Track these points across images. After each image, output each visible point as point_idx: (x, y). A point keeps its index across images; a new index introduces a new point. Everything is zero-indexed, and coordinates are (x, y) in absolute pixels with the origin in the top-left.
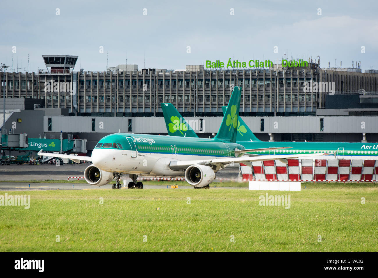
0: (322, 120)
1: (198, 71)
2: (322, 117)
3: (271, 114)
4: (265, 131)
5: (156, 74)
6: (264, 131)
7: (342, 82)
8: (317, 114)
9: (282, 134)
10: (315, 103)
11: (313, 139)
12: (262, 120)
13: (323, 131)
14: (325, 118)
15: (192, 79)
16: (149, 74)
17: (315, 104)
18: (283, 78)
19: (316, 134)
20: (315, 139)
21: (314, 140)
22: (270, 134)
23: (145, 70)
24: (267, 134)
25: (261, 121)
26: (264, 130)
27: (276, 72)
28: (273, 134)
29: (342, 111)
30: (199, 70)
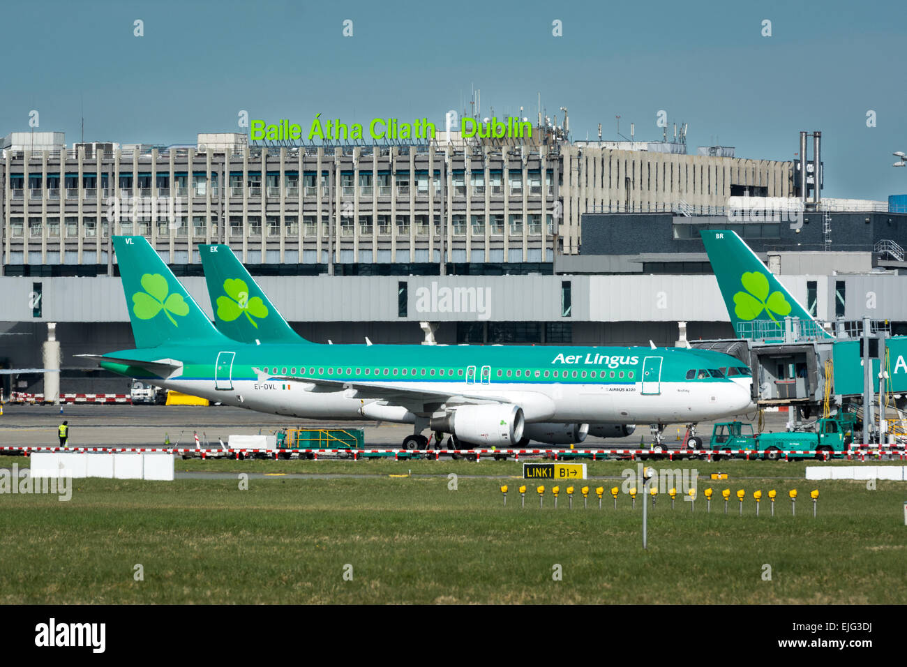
0: (566, 285)
1: (229, 150)
2: (566, 278)
3: (430, 269)
4: (411, 317)
5: (114, 157)
6: (406, 316)
7: (627, 179)
8: (557, 269)
9: (458, 323)
10: (552, 239)
11: (543, 339)
12: (403, 285)
13: (569, 315)
14: (574, 280)
15: (213, 172)
16: (94, 157)
17: (552, 241)
18: (465, 170)
19: (552, 323)
20: (549, 339)
21: (546, 341)
22: (424, 325)
23: (84, 148)
24: (416, 324)
25: (400, 288)
26: (406, 312)
27: (444, 152)
28: (432, 323)
29: (624, 261)
30: (232, 147)
